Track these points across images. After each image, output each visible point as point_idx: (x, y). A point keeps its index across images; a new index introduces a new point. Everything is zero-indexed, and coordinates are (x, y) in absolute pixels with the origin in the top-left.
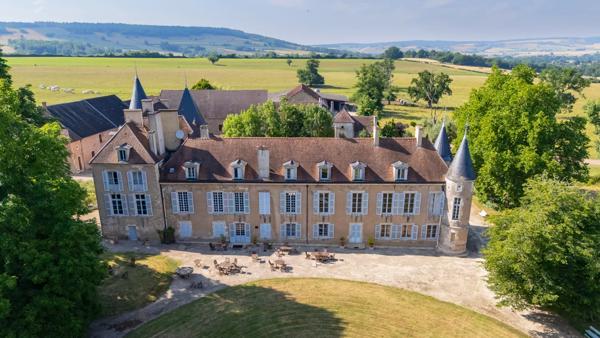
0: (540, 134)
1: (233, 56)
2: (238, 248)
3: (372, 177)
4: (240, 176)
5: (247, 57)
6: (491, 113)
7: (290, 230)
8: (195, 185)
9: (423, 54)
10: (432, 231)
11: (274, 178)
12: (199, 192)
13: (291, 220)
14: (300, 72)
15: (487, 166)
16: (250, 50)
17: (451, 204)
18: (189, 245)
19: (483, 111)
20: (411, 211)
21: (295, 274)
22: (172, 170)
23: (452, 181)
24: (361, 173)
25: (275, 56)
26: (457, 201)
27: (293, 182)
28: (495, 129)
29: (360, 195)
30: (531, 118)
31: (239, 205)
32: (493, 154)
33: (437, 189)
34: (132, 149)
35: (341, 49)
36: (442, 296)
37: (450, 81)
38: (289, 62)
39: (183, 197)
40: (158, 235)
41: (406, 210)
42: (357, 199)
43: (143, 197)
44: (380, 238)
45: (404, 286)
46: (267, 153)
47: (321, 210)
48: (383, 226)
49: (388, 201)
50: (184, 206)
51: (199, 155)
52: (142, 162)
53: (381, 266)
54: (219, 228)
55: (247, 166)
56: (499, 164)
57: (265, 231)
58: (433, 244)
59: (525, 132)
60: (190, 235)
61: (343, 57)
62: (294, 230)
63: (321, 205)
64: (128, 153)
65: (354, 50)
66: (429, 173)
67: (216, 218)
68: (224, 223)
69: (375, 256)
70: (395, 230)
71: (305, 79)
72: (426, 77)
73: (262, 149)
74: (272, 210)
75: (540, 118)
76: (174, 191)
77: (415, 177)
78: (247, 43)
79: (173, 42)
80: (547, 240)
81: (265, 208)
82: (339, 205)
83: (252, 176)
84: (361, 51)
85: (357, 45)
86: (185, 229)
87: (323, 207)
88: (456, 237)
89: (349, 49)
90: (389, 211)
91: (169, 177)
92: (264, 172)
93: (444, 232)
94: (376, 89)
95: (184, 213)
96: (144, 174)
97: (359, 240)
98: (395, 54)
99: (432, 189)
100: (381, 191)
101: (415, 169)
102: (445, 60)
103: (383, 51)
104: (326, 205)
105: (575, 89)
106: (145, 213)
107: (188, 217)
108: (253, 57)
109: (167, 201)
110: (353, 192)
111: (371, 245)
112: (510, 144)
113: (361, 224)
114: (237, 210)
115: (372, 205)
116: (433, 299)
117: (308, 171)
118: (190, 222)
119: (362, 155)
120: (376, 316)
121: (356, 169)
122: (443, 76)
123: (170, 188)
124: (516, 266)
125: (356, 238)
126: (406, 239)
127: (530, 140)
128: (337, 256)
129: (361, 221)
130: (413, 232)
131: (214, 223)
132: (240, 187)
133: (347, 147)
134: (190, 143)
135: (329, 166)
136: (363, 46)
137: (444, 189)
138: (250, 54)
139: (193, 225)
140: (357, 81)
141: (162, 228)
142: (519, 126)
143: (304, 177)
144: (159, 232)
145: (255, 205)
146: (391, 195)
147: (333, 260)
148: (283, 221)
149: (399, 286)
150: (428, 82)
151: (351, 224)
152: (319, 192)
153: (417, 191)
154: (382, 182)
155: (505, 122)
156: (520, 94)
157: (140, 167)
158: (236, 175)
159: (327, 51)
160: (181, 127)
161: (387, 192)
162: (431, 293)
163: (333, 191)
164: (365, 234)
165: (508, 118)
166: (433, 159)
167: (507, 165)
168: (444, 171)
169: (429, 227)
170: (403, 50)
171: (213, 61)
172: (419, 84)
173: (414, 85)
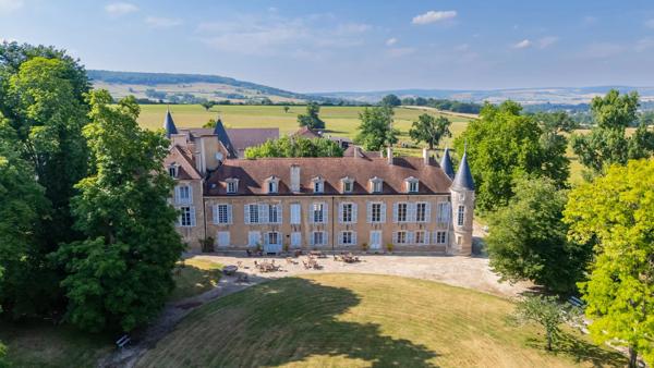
0: (527, 155)
1: (227, 103)
2: (271, 254)
3: (388, 190)
4: (274, 190)
5: (241, 104)
6: (486, 140)
7: (318, 237)
8: (234, 199)
9: (421, 102)
10: (442, 237)
11: (304, 191)
12: (237, 205)
13: (318, 229)
14: (301, 117)
15: (486, 185)
16: (242, 98)
17: (456, 211)
18: (227, 253)
19: (479, 138)
20: (423, 219)
21: (326, 270)
22: (214, 186)
23: (457, 191)
24: (380, 186)
25: (270, 104)
26: (461, 208)
27: (321, 194)
28: (490, 152)
29: (379, 206)
30: (520, 143)
31: (273, 215)
32: (490, 173)
33: (444, 200)
34: (180, 167)
35: (337, 97)
36: (453, 283)
37: (449, 123)
38: (286, 109)
39: (223, 210)
40: (199, 245)
41: (418, 219)
42: (376, 209)
43: (188, 209)
44: (397, 244)
45: (421, 277)
46: (298, 169)
47: (345, 220)
48: (399, 233)
49: (403, 210)
50: (223, 218)
51: (238, 172)
52: (188, 178)
53: (399, 265)
54: (254, 237)
55: (280, 182)
56: (495, 182)
57: (296, 239)
58: (443, 249)
59: (516, 155)
60: (227, 245)
61: (340, 105)
62: (321, 238)
63: (345, 215)
64: (177, 170)
65: (351, 99)
66: (436, 186)
67: (252, 228)
68: (259, 233)
69: (394, 258)
70: (410, 237)
71: (305, 124)
72: (426, 121)
73: (294, 166)
74: (302, 220)
75: (526, 143)
76: (215, 204)
77: (425, 190)
78: (239, 90)
79: (158, 89)
80: (530, 222)
81: (295, 219)
82: (361, 215)
83: (284, 190)
84: (357, 100)
85: (353, 94)
86: (223, 239)
87: (347, 217)
88: (462, 241)
89: (345, 98)
90: (404, 219)
91: (212, 191)
92: (295, 186)
93: (451, 237)
94: (379, 130)
95: (224, 224)
96: (190, 188)
97: (378, 246)
98: (393, 102)
99: (440, 200)
100: (397, 201)
101: (425, 183)
102: (443, 108)
103: (381, 100)
104: (350, 215)
105: (567, 131)
106: (189, 224)
107: (227, 228)
108: (247, 104)
109: (208, 214)
110: (372, 203)
111: (389, 250)
112: (504, 165)
113: (380, 232)
114: (271, 220)
115: (389, 213)
116: (445, 285)
117: (333, 185)
118: (228, 233)
119: (379, 171)
120: (399, 295)
121: (375, 183)
122: (443, 119)
123: (212, 202)
124: (509, 244)
125: (376, 245)
126: (420, 244)
127: (519, 161)
128: (361, 258)
129: (380, 228)
130: (426, 237)
131: (250, 233)
132: (274, 199)
133: (366, 166)
134: (229, 163)
135: (352, 181)
136: (360, 94)
137: (449, 199)
138: (244, 101)
139: (231, 234)
140: (359, 123)
141: (203, 238)
142: (509, 150)
143: (330, 190)
144: (201, 241)
145: (287, 215)
146: (405, 206)
147: (357, 261)
148: (311, 230)
149: (417, 277)
150: (429, 125)
151: (372, 232)
152: (344, 203)
153: (428, 201)
154: (397, 193)
155: (498, 146)
156: (509, 123)
157: (187, 183)
158: (271, 189)
159: (323, 99)
160: (219, 151)
161: (402, 203)
162: (444, 282)
163: (356, 203)
164: (383, 240)
165: (499, 143)
166: (439, 174)
167: (502, 181)
168: (449, 184)
169: (439, 234)
170: (402, 98)
171: (207, 107)
172: (419, 127)
173: (415, 128)
